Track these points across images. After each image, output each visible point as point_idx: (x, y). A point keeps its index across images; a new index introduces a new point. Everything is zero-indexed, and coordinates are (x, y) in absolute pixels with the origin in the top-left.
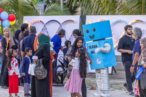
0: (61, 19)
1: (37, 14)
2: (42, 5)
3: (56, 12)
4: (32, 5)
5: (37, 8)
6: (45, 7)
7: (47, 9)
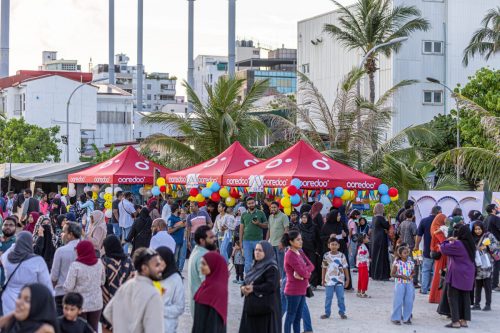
0: (459, 195)
1: (426, 188)
2: (432, 176)
3: (450, 186)
4: (419, 176)
5: (426, 181)
6: (436, 178)
7: (439, 181)
